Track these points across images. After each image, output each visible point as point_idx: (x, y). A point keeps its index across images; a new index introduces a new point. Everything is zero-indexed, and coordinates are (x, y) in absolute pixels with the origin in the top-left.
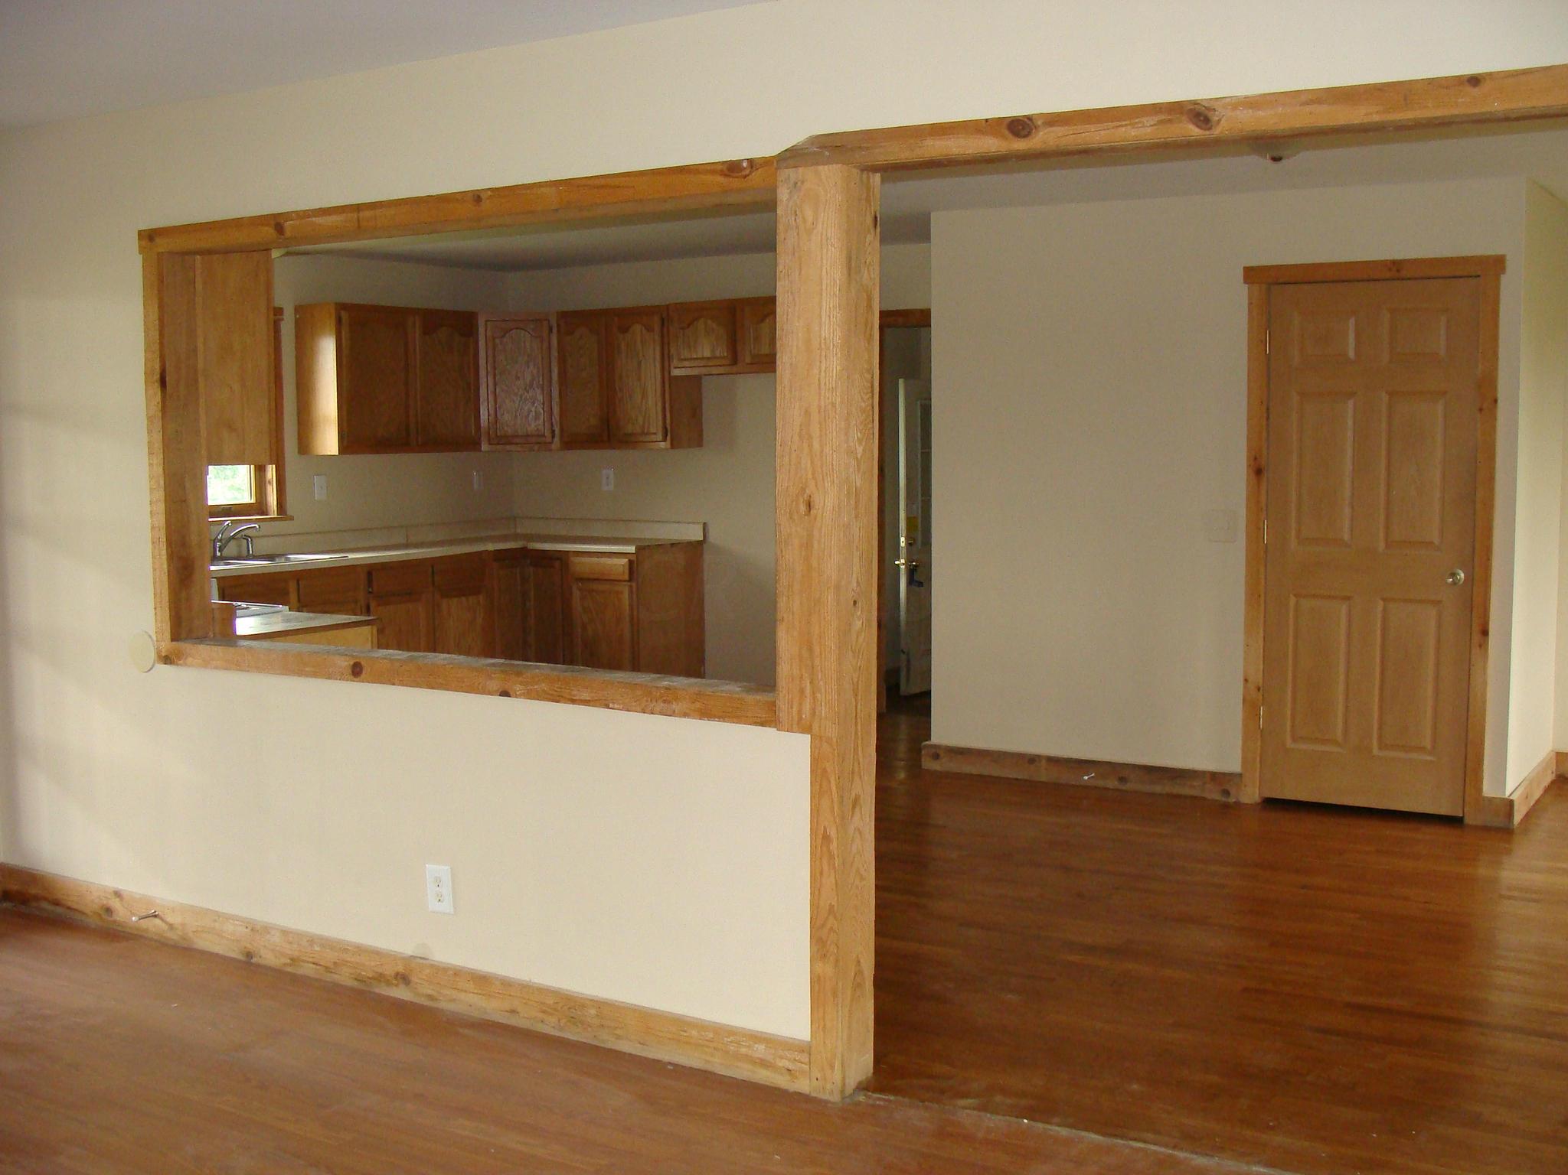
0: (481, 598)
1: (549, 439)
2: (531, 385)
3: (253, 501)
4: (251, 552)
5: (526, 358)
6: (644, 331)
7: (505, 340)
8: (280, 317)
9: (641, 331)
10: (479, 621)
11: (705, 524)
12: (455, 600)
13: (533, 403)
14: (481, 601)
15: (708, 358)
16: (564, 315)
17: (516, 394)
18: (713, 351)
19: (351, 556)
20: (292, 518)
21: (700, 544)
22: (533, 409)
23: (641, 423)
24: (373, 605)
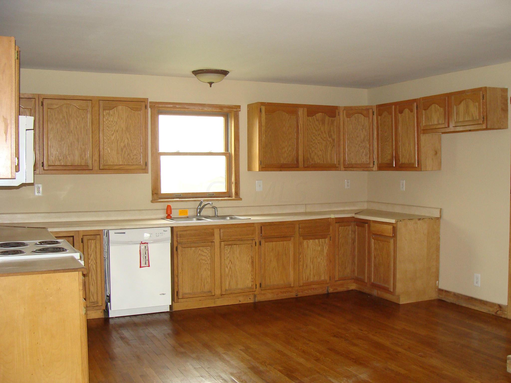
0: (327, 240)
1: (371, 165)
2: (364, 141)
3: (226, 191)
4: (216, 214)
5: (361, 127)
6: (409, 112)
7: (352, 118)
8: (239, 109)
9: (408, 112)
10: (325, 251)
11: (441, 209)
12: (311, 241)
13: (365, 149)
14: (327, 242)
15: (436, 124)
16: (379, 106)
17: (357, 144)
18: (438, 121)
19: (253, 218)
20: (241, 199)
21: (439, 219)
22: (365, 151)
23: (408, 158)
24: (263, 242)
